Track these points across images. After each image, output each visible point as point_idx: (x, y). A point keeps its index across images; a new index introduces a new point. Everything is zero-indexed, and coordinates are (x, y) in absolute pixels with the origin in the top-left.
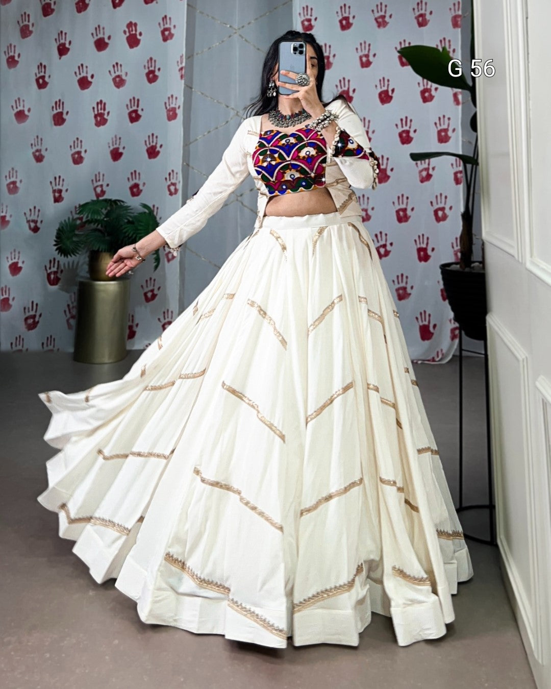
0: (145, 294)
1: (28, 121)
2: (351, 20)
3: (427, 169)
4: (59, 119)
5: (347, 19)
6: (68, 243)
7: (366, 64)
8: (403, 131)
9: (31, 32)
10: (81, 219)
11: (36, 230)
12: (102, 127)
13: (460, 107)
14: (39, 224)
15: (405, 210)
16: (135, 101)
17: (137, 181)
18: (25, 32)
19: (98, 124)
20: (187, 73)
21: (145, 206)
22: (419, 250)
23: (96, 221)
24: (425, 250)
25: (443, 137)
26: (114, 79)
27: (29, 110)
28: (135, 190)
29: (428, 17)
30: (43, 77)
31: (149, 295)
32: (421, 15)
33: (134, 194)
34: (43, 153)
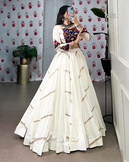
0: (34, 67)
1: (6, 26)
2: (82, 2)
3: (99, 37)
4: (14, 25)
5: (81, 2)
6: (15, 54)
7: (85, 13)
8: (94, 28)
9: (6, 5)
10: (18, 50)
11: (7, 52)
12: (23, 27)
14: (8, 50)
15: (94, 46)
16: (31, 22)
17: (32, 41)
18: (5, 5)
19: (22, 26)
20: (44, 15)
21: (34, 47)
22: (98, 55)
23: (22, 51)
24: (99, 55)
25: (103, 29)
26: (26, 16)
27: (6, 23)
28: (31, 43)
29: (99, 1)
30: (9, 16)
31: (35, 67)
33: (31, 44)
34: (9, 33)
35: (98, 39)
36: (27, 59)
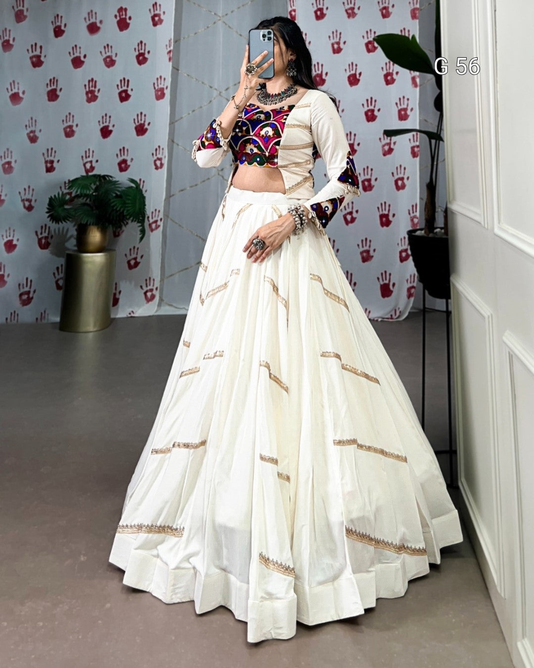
0: (129, 262)
1: (23, 103)
2: (325, 11)
3: (389, 143)
4: (53, 95)
5: (321, 10)
6: (60, 210)
7: (337, 51)
8: (369, 110)
10: (70, 194)
12: (93, 104)
13: (418, 89)
15: (369, 181)
16: (125, 82)
17: (125, 157)
20: (174, 56)
21: (132, 181)
22: (382, 216)
23: (86, 196)
24: (387, 216)
25: (403, 115)
26: (105, 60)
27: (24, 93)
28: (123, 166)
29: (391, 9)
31: (132, 262)
33: (122, 170)
34: (37, 133)
35: (384, 155)
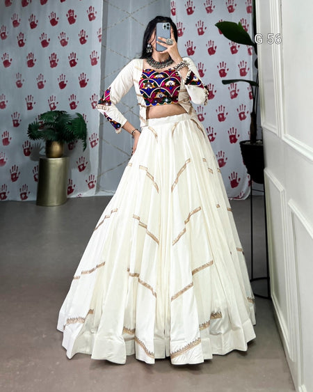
0: (79, 167)
1: (11, 66)
2: (193, 9)
3: (235, 91)
4: (31, 64)
5: (191, 8)
6: (35, 132)
7: (201, 33)
8: (222, 70)
10: (42, 122)
11: (17, 125)
12: (54, 68)
13: (251, 56)
14: (19, 122)
15: (223, 114)
16: (73, 54)
17: (74, 100)
20: (103, 39)
21: (78, 114)
22: (231, 137)
23: (51, 124)
24: (234, 136)
25: (243, 73)
26: (61, 42)
27: (11, 60)
28: (73, 106)
29: (234, 7)
30: (22, 40)
31: (81, 167)
32: (231, 6)
33: (72, 108)
34: (22, 82)
35: (232, 98)
36: (61, 144)
